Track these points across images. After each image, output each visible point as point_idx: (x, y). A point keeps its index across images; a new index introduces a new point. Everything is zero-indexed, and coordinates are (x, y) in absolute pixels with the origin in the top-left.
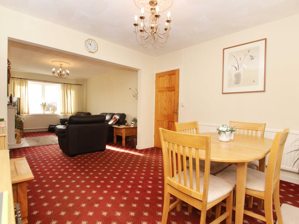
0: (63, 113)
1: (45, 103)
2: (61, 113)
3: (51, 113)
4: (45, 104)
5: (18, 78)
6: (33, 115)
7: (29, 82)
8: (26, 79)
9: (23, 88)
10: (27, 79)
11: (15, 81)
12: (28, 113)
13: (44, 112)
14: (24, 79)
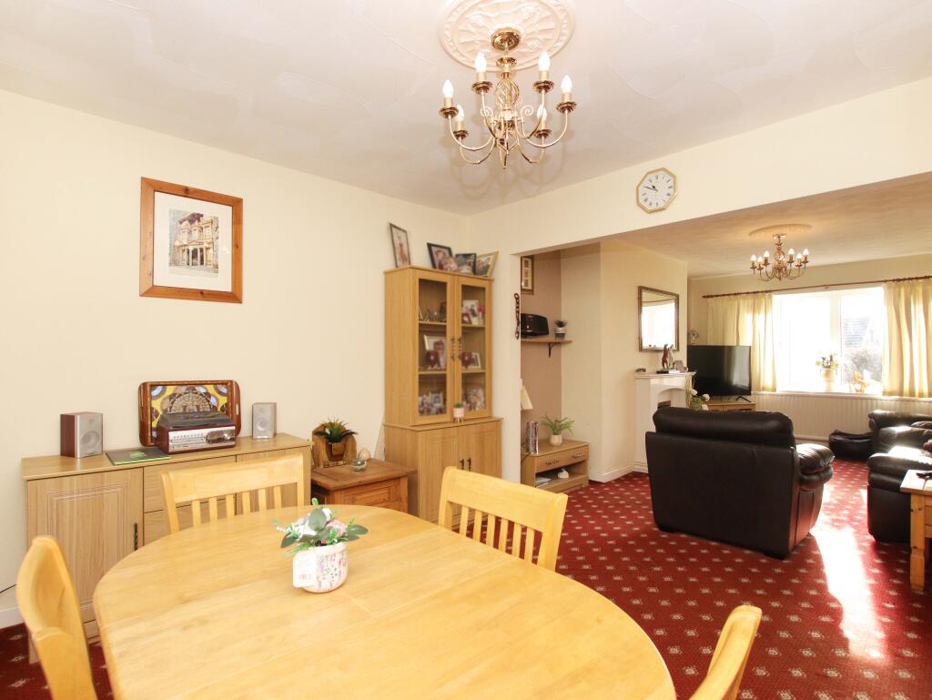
0: (891, 394)
1: (831, 357)
2: (884, 393)
3: (854, 392)
4: (831, 360)
5: (748, 293)
6: (791, 396)
7: (776, 298)
8: (767, 292)
9: (760, 317)
10: (770, 291)
11: (741, 302)
12: (774, 390)
13: (829, 387)
14: (762, 292)
